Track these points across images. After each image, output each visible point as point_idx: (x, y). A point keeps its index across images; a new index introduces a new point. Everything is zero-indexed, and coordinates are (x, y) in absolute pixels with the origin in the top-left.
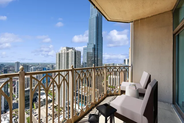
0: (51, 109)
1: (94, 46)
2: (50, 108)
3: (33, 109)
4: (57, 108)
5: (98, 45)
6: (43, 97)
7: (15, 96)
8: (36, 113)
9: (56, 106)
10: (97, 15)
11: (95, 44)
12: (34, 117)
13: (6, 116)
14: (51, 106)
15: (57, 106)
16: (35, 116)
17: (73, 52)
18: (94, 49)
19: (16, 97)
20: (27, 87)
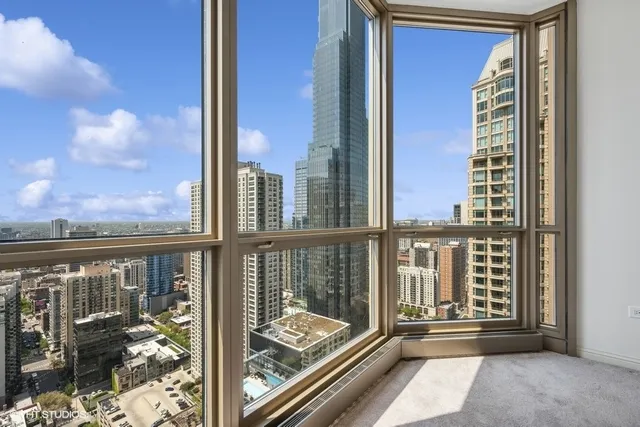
0: (175, 395)
1: (336, 152)
2: (172, 389)
3: (111, 392)
4: (197, 391)
5: (348, 150)
6: (146, 348)
7: (47, 346)
8: (118, 409)
9: (193, 385)
10: (346, 34)
11: (337, 145)
12: (111, 423)
13: (10, 419)
14: (175, 384)
15: (198, 383)
16: (114, 420)
17: (252, 179)
18: (335, 166)
19: (52, 348)
20: (87, 310)
